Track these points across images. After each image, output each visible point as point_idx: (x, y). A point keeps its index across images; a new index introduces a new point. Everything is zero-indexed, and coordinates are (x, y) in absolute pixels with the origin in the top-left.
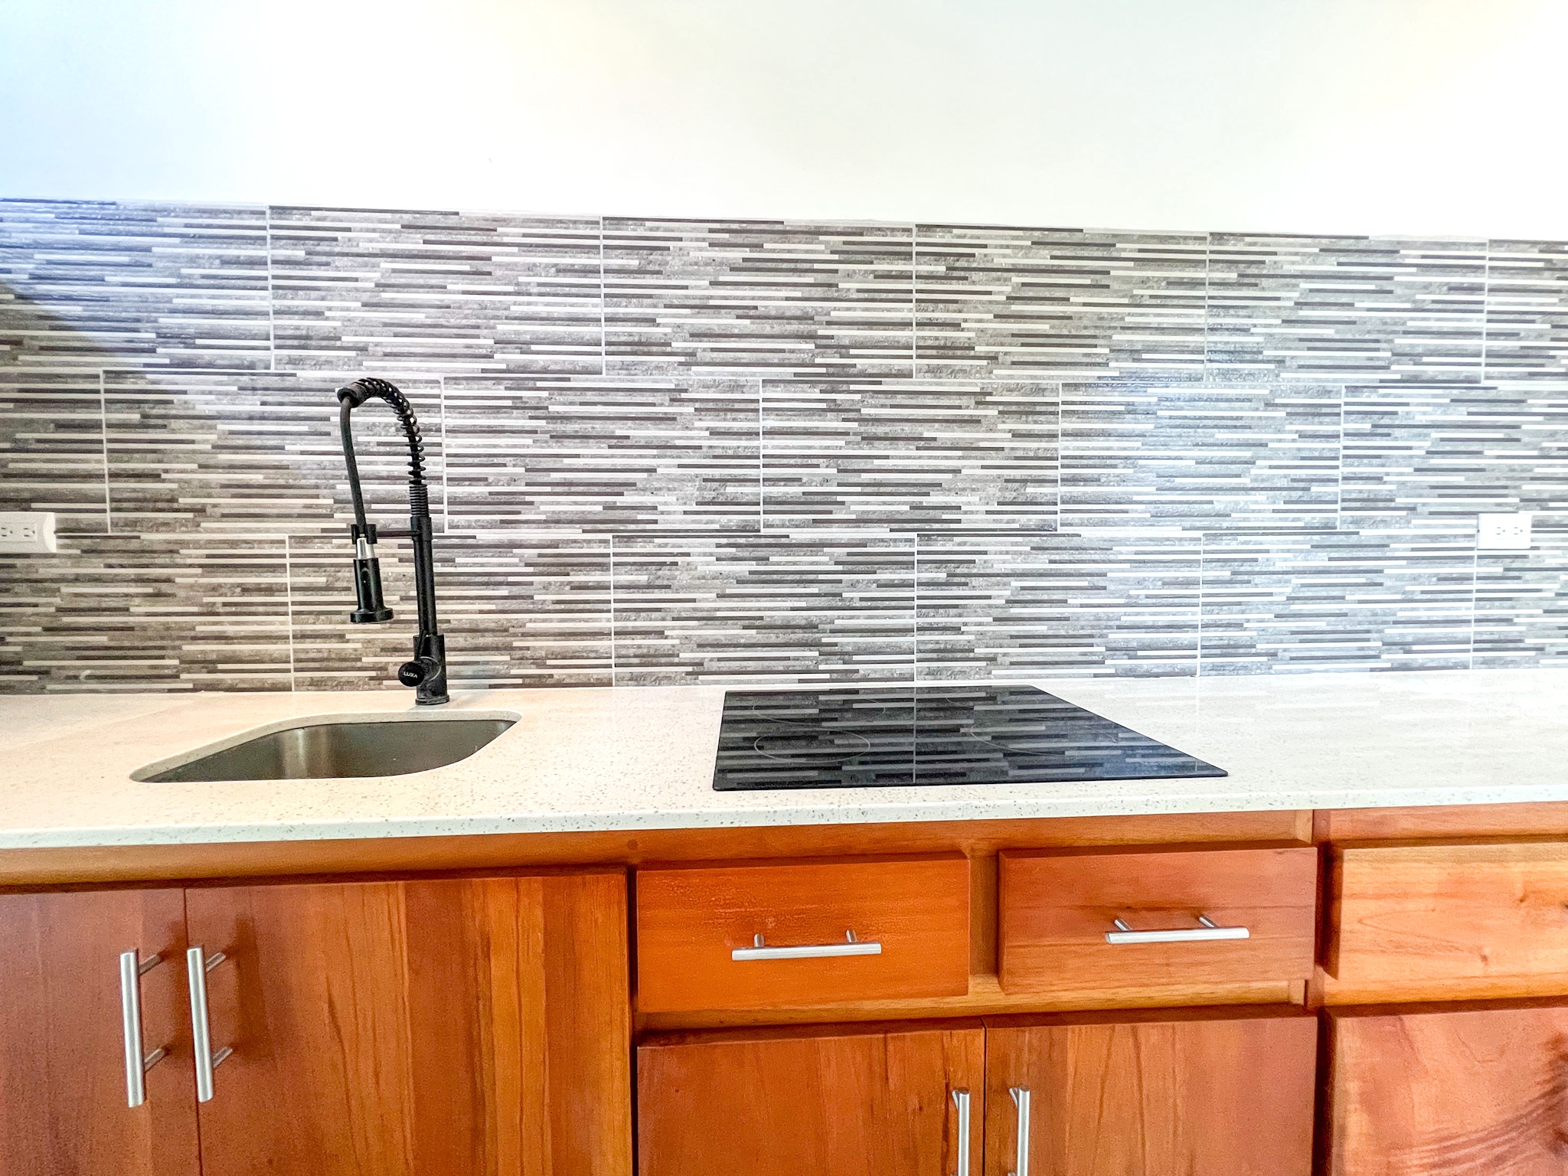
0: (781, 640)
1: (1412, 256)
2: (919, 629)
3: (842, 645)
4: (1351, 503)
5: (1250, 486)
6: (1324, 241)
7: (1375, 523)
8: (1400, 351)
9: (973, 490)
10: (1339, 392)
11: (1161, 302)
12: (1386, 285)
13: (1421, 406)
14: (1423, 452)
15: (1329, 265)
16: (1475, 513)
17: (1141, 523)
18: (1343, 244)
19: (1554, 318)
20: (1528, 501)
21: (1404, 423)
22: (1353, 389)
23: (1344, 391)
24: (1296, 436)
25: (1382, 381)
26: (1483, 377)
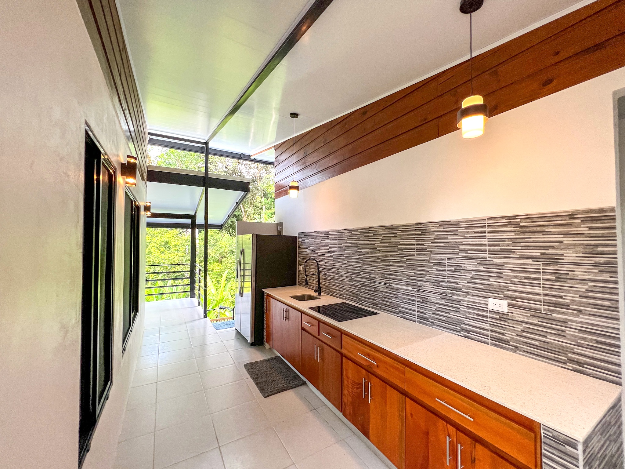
0: (354, 296)
1: (463, 225)
2: (371, 299)
3: (361, 299)
4: (450, 288)
5: (425, 280)
6: (440, 223)
7: (457, 295)
8: (461, 249)
9: (377, 275)
10: (445, 260)
11: (407, 239)
12: (456, 233)
13: (468, 264)
14: (470, 278)
15: (441, 229)
16: (488, 298)
17: (404, 285)
18: (445, 223)
19: (513, 240)
20: (506, 297)
21: (463, 269)
22: (449, 259)
23: (447, 259)
24: (435, 270)
25: (456, 257)
26: (487, 258)
